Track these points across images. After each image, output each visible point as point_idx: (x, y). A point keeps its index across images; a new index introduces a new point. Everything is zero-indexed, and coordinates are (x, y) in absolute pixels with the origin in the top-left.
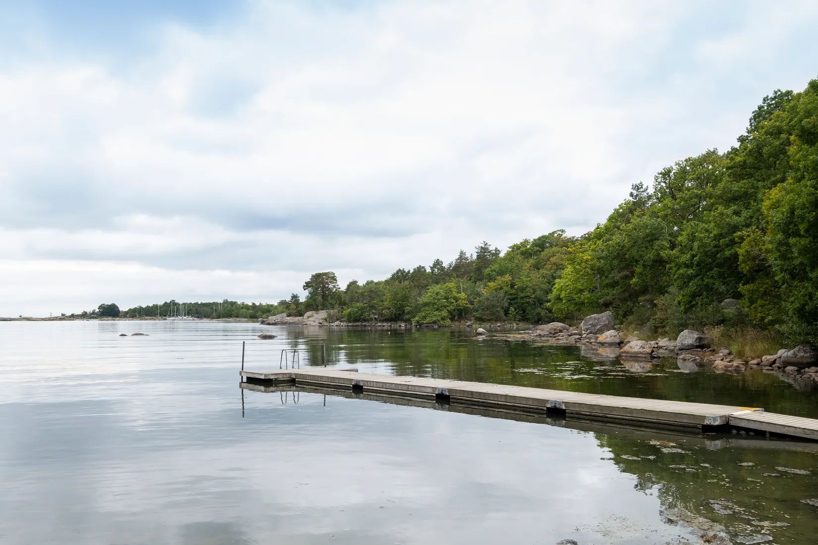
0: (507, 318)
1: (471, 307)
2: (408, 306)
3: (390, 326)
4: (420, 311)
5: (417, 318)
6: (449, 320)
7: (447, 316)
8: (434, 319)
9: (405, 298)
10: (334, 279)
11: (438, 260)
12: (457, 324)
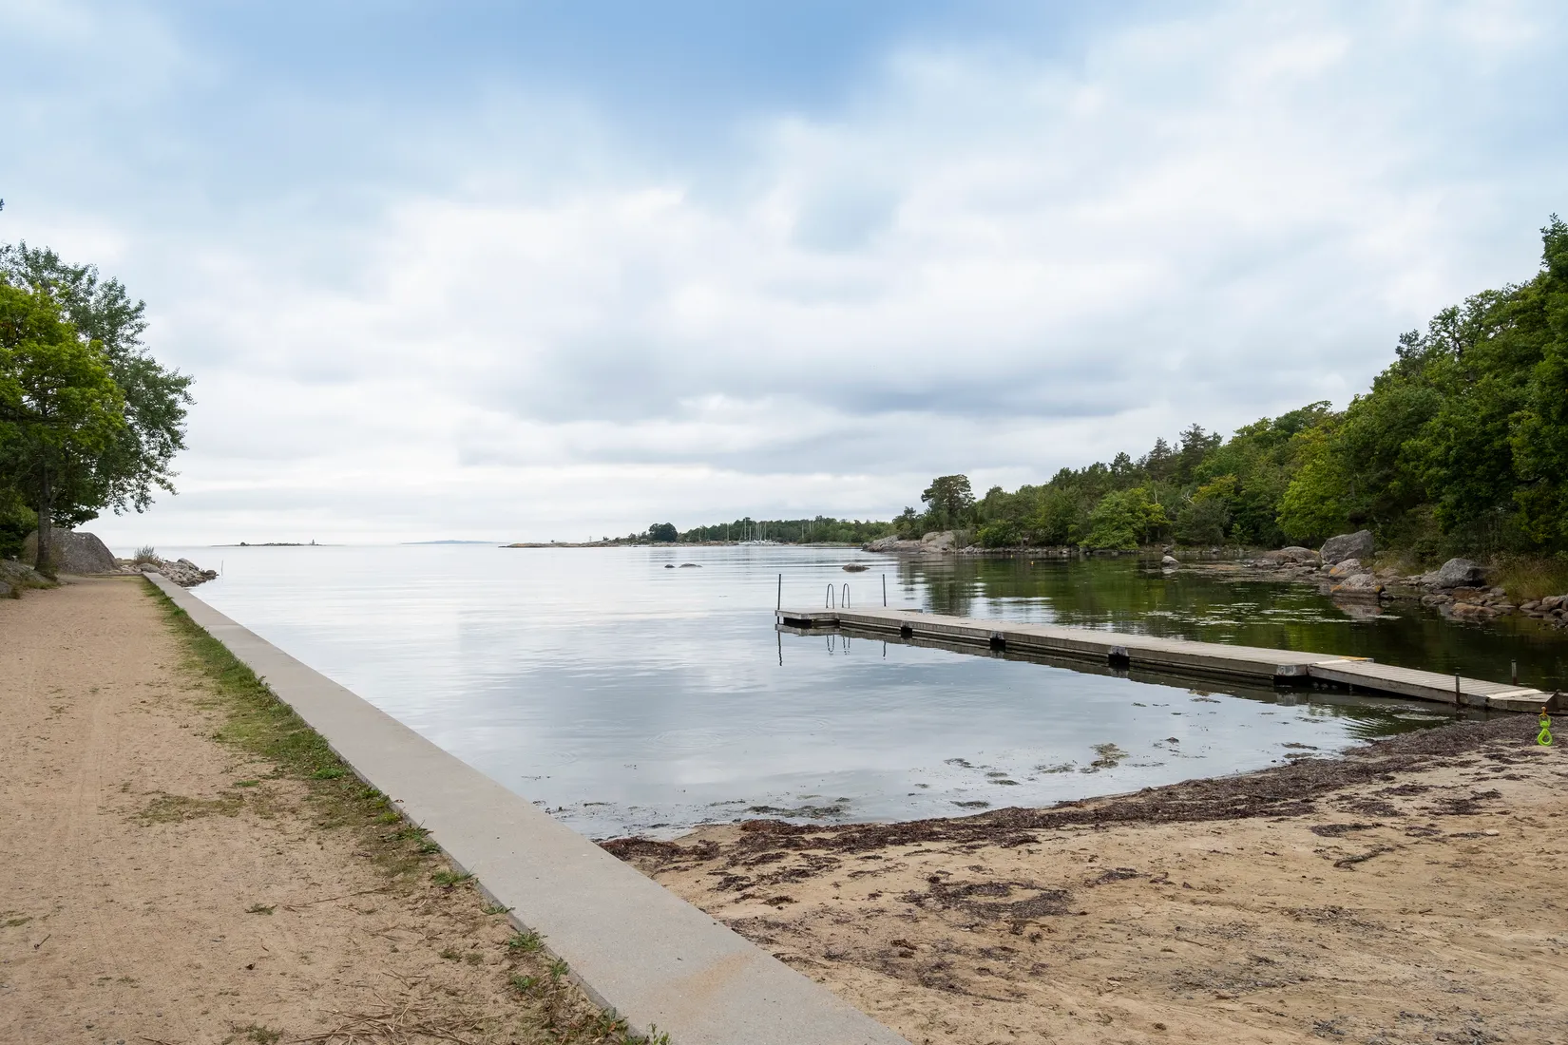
0: (1228, 540)
1: (1171, 523)
2: (1073, 523)
3: (1047, 553)
4: (1091, 531)
5: (1085, 542)
6: (1135, 543)
7: (1133, 539)
8: (1112, 542)
9: (1069, 512)
10: (966, 485)
11: (1122, 453)
12: (1148, 549)
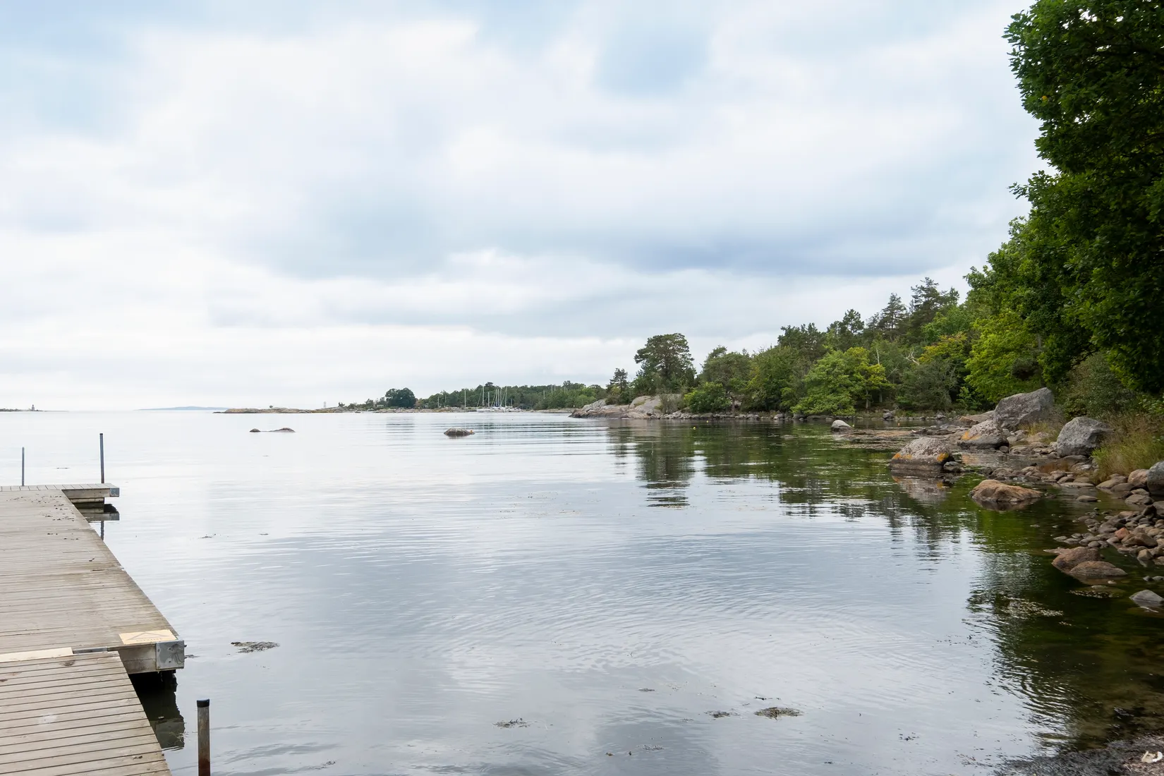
0: (955, 405)
1: (893, 386)
2: (787, 386)
3: (758, 419)
4: (806, 394)
5: (799, 406)
6: (852, 408)
7: (850, 403)
8: (828, 406)
9: (785, 373)
10: (683, 344)
11: (852, 311)
12: (868, 414)
